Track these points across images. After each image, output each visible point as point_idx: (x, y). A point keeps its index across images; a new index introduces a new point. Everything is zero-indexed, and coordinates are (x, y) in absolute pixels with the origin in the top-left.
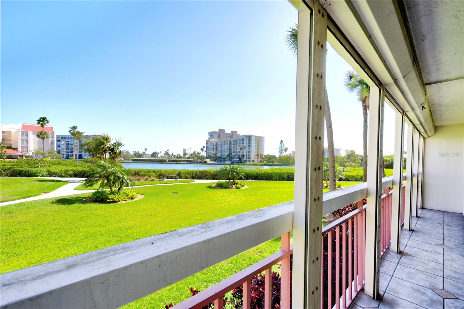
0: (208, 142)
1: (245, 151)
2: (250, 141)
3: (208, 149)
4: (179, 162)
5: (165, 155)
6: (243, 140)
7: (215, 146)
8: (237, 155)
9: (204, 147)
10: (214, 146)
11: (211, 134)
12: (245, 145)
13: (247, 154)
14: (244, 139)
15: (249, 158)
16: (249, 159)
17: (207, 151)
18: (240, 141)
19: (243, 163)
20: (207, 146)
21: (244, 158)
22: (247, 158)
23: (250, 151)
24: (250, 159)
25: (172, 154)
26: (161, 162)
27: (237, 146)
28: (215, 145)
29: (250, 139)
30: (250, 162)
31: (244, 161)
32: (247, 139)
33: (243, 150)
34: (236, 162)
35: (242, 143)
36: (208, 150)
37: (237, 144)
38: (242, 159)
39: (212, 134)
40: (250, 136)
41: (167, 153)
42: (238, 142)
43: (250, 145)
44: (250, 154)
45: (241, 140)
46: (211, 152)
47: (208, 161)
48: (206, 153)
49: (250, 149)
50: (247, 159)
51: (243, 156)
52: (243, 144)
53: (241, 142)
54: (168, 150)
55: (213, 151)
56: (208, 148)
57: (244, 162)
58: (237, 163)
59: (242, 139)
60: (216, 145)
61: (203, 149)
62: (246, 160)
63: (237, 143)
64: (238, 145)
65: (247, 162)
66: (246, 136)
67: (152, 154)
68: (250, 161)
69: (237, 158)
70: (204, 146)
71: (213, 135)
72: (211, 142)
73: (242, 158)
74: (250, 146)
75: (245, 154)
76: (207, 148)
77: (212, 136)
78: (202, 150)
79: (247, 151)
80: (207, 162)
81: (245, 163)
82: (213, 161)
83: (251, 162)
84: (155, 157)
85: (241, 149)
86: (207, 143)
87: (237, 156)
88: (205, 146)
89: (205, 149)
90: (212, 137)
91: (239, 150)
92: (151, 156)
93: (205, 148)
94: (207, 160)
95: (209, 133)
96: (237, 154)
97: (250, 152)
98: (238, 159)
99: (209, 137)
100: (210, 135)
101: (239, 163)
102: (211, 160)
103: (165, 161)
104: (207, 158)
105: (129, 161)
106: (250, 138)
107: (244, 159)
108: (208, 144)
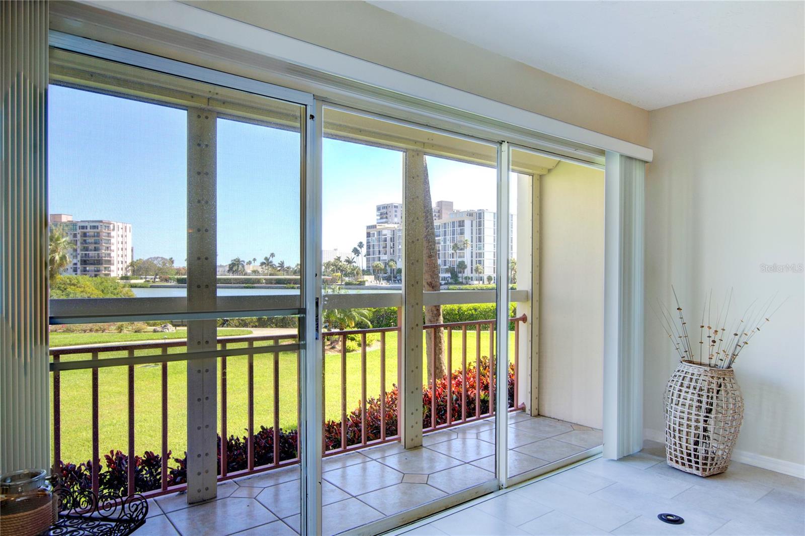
0: (372, 231)
1: (467, 252)
2: (480, 225)
3: (371, 250)
4: (292, 285)
5: (264, 266)
6: (461, 224)
7: (389, 243)
8: (445, 265)
9: (361, 245)
10: (386, 241)
11: (382, 211)
12: (467, 236)
13: (472, 261)
14: (463, 221)
15: (477, 270)
16: (477, 275)
17: (368, 254)
18: (454, 227)
19: (462, 283)
20: (368, 242)
21: (466, 271)
22: (472, 273)
23: (480, 251)
24: (480, 273)
25: (282, 264)
26: (246, 285)
27: (445, 239)
28: (388, 239)
29: (480, 222)
30: (481, 282)
31: (466, 278)
32: (472, 222)
33: (461, 249)
34: (443, 282)
35: (459, 231)
36: (371, 253)
37: (445, 235)
38: (460, 275)
39: (385, 211)
40: (480, 214)
41: (267, 263)
42: (449, 229)
43: (480, 238)
44: (480, 262)
45: (456, 224)
46: (379, 257)
47: (369, 280)
48: (368, 260)
49: (480, 249)
50: (474, 275)
51: (462, 266)
52: (462, 233)
53: (458, 229)
54: (273, 255)
55: (385, 254)
56: (371, 248)
57: (464, 281)
58: (445, 284)
59: (459, 222)
60: (392, 240)
61: (359, 249)
62: (470, 275)
63: (445, 232)
64: (448, 237)
65: (471, 282)
66: (470, 214)
67: (230, 265)
68: (481, 279)
69: (447, 271)
70: (361, 243)
71: (389, 214)
72: (379, 232)
73: (460, 273)
74: (480, 240)
75: (467, 260)
76: (369, 247)
77: (385, 216)
78: (356, 251)
79: (472, 252)
80: (367, 284)
81: (467, 284)
82: (382, 282)
83: (483, 282)
84: (236, 272)
85: (455, 247)
86: (369, 235)
87: (447, 267)
88: (365, 243)
89: (364, 251)
90: (387, 218)
91: (451, 251)
92: (229, 271)
93: (365, 247)
94: (366, 278)
95: (379, 209)
96: (445, 261)
97: (480, 255)
98: (449, 275)
99: (377, 219)
100: (381, 214)
101: (451, 284)
102: (377, 278)
103: (258, 281)
104: (366, 272)
105: (169, 284)
106: (480, 218)
107: (465, 275)
108: (371, 235)
